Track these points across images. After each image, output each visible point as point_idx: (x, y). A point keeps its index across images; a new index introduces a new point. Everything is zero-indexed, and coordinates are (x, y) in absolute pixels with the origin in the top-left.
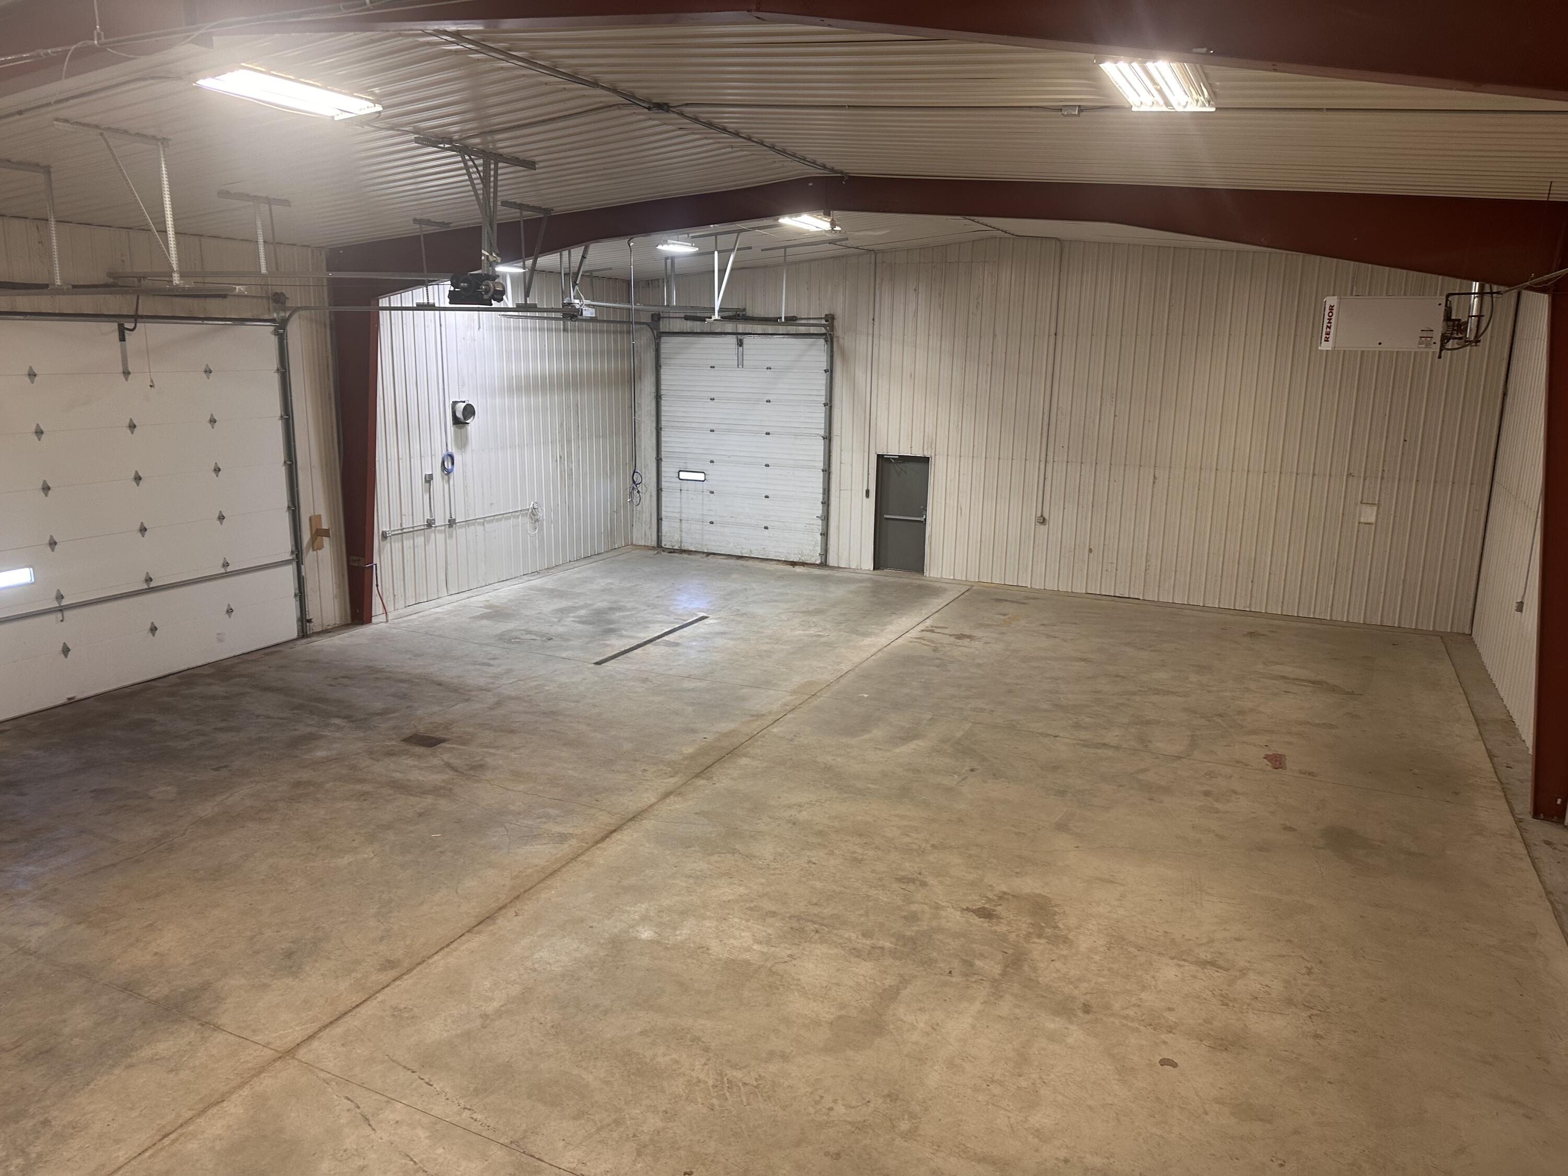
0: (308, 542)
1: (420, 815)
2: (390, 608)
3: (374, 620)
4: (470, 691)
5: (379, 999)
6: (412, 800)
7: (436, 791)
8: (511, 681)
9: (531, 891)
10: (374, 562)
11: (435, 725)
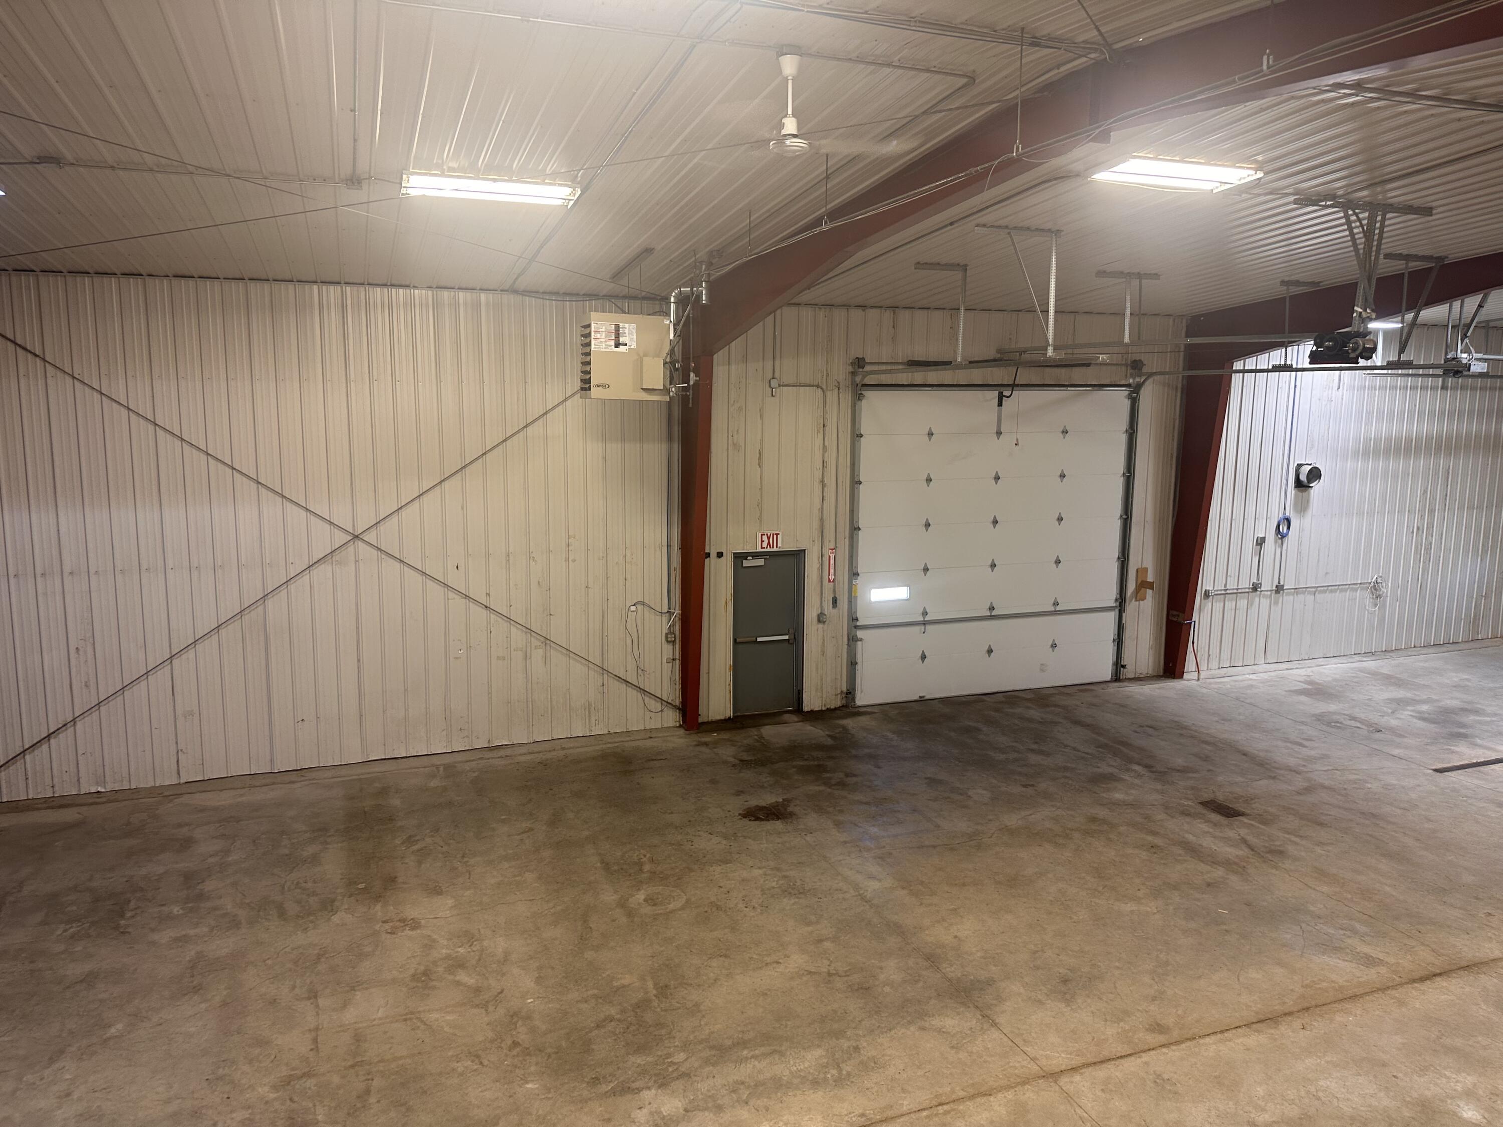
0: (1132, 593)
1: (1209, 885)
2: (1203, 667)
3: (1185, 675)
4: (1277, 768)
5: (1143, 1059)
6: (1202, 867)
7: (1227, 864)
8: (1326, 768)
9: (1324, 1008)
10: (1193, 620)
11: (1235, 795)
